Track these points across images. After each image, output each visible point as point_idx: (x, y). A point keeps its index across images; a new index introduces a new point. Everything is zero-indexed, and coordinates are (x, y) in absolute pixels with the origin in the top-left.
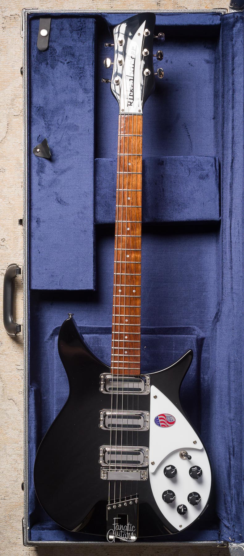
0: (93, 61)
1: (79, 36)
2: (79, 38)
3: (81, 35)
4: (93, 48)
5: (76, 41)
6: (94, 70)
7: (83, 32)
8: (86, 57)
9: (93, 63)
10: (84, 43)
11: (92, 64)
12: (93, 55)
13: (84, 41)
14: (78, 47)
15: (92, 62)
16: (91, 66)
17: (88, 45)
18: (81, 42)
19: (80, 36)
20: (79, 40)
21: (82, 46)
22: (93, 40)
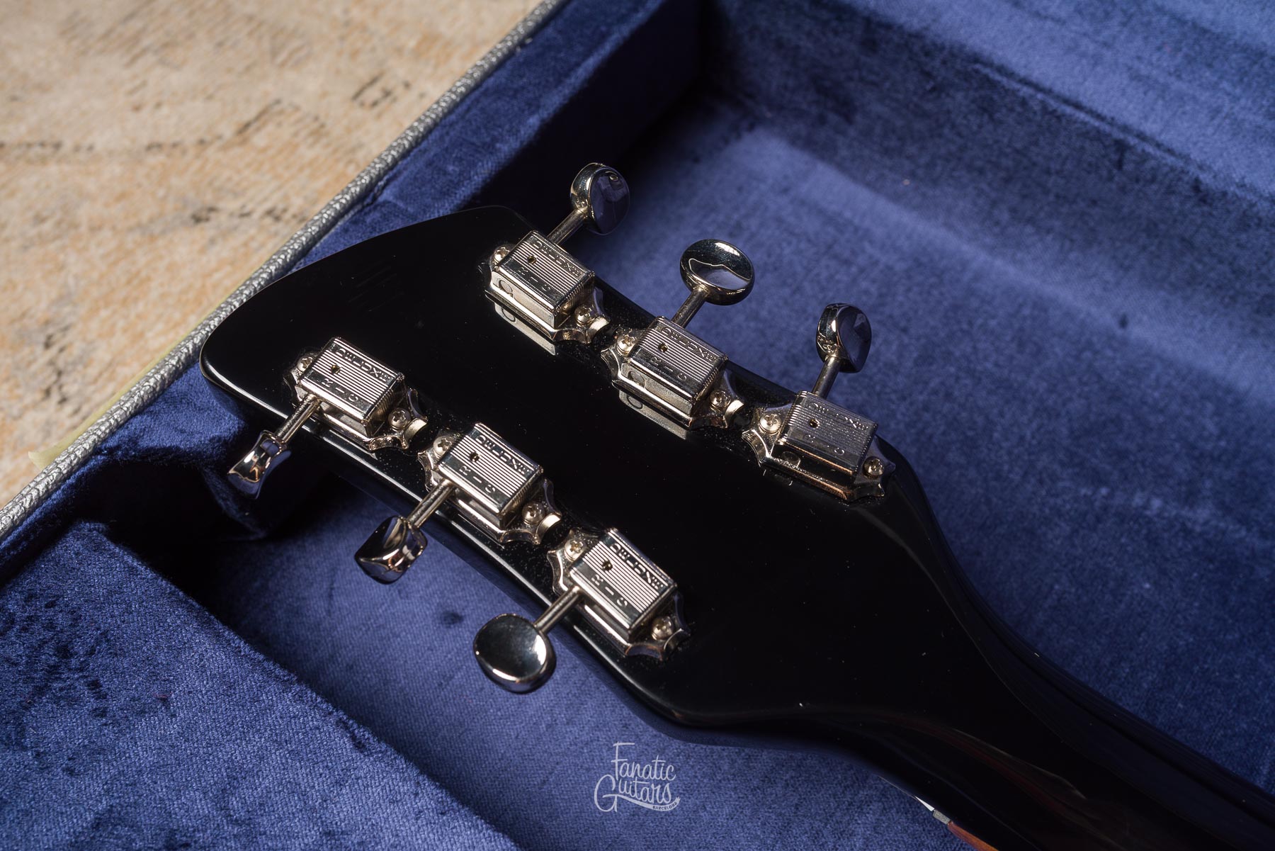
0: (346, 727)
1: (92, 703)
2: (102, 713)
3: (95, 685)
4: (256, 663)
5: (101, 751)
6: (414, 772)
7: (91, 652)
8: (276, 757)
9: (353, 738)
10: (165, 701)
11: (359, 746)
12: (299, 698)
13: (156, 691)
14: (155, 769)
15: (343, 744)
16: (365, 766)
17: (202, 686)
18: (142, 713)
19: (101, 696)
20: (116, 723)
21: (174, 729)
22: (205, 625)
